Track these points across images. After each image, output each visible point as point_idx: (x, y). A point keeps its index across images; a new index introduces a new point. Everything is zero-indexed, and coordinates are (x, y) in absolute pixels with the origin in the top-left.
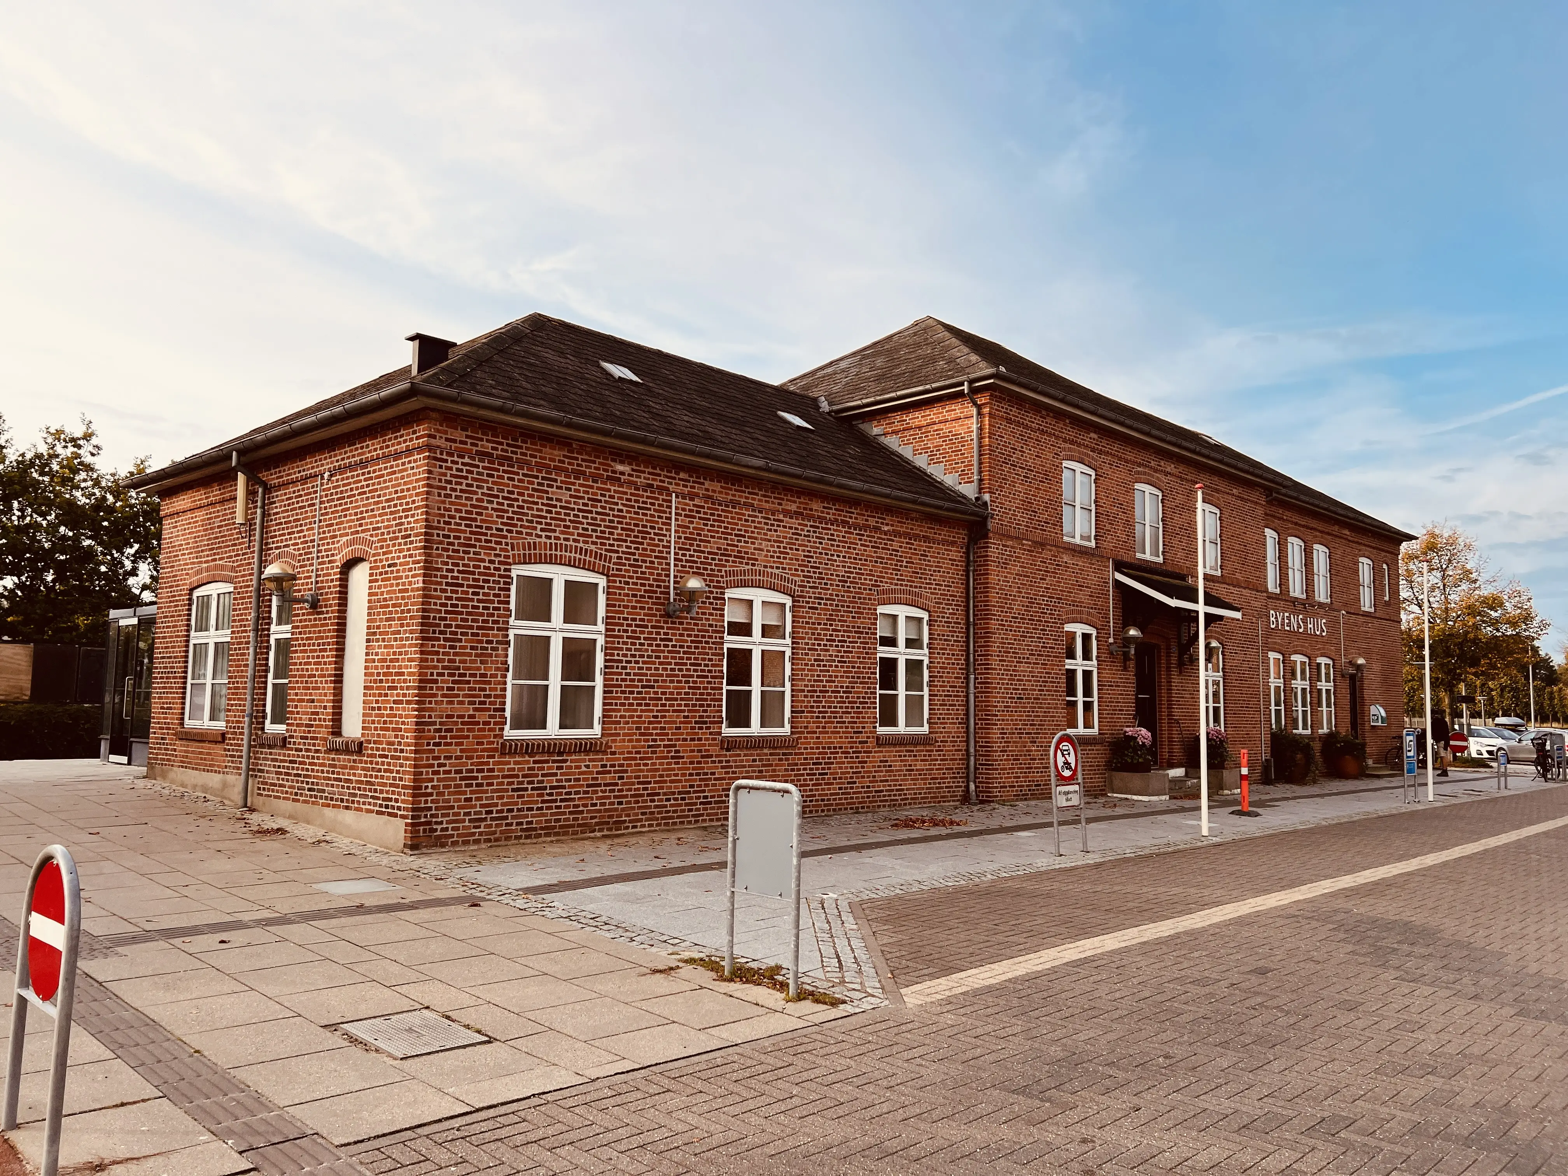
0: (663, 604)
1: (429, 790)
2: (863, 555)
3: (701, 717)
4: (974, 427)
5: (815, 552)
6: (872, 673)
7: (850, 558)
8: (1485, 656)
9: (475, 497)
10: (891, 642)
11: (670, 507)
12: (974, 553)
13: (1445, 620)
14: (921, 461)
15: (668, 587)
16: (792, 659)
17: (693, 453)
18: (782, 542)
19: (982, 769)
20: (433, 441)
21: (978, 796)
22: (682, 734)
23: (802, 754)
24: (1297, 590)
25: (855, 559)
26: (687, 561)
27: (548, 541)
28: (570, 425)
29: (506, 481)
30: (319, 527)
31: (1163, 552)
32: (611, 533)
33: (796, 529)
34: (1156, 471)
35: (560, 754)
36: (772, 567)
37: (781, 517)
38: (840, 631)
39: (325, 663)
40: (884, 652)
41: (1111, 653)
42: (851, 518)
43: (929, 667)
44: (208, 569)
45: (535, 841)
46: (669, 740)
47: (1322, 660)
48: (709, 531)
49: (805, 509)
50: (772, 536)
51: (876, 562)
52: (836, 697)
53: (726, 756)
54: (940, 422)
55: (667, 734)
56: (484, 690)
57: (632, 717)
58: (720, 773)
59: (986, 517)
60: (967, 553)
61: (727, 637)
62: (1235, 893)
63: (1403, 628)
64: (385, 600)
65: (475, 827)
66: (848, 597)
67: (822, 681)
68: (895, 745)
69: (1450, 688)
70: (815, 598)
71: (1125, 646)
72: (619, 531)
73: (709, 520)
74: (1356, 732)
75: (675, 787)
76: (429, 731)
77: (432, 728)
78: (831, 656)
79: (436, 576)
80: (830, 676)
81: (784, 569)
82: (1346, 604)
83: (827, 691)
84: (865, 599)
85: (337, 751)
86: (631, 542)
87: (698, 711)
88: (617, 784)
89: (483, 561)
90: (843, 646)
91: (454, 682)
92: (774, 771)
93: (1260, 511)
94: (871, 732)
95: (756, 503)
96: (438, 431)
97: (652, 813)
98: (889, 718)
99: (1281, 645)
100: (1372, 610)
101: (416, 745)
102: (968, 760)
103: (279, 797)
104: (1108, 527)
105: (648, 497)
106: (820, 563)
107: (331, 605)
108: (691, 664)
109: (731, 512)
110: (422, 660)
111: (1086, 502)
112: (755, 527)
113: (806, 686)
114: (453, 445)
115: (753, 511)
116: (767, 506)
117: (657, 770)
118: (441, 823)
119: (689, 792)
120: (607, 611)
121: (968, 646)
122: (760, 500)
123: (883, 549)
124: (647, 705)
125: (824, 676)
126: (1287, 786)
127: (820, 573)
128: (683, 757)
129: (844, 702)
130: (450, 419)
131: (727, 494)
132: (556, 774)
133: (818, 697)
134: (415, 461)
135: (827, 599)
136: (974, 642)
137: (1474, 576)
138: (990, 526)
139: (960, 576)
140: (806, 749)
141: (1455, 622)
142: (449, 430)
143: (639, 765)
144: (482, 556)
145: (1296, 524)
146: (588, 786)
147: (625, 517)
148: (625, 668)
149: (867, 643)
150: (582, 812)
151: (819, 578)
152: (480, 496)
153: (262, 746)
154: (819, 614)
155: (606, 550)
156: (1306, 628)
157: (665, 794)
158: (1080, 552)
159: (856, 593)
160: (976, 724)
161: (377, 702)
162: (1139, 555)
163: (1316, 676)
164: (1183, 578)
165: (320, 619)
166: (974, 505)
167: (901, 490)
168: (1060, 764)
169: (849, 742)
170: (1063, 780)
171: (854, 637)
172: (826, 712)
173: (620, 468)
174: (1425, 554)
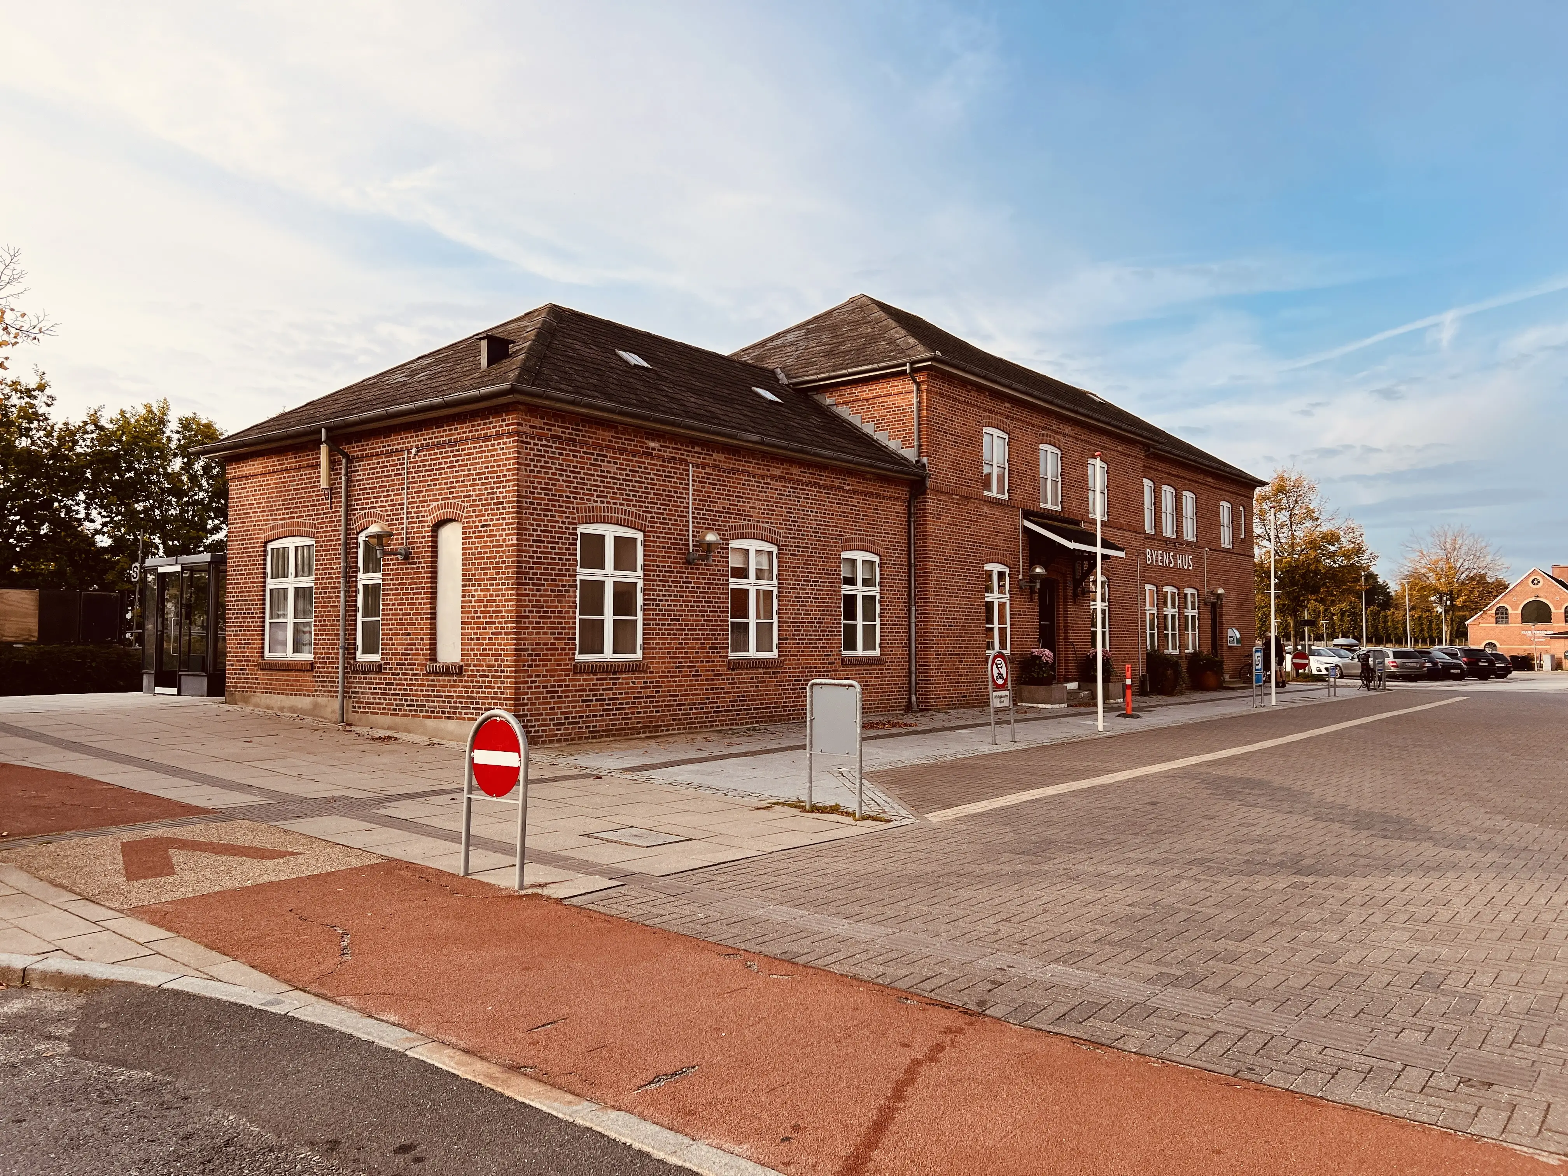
0: (684, 554)
1: (526, 701)
2: (830, 510)
3: (713, 644)
4: (915, 401)
5: (795, 509)
6: (838, 607)
7: (820, 513)
8: (1324, 584)
9: (550, 471)
10: (851, 581)
11: (688, 475)
12: (915, 507)
13: (1291, 554)
14: (868, 428)
15: (688, 540)
16: (778, 596)
17: (707, 432)
18: (770, 501)
19: (922, 684)
20: (520, 428)
21: (918, 706)
22: (700, 657)
23: (787, 673)
24: (1168, 531)
25: (824, 514)
26: (701, 519)
27: (602, 505)
28: (621, 413)
29: (571, 458)
30: (408, 493)
31: (1062, 502)
32: (646, 498)
33: (780, 490)
34: (1057, 433)
35: (615, 673)
36: (763, 522)
37: (769, 481)
38: (813, 573)
39: (420, 604)
40: (847, 590)
41: (1021, 588)
42: (821, 480)
43: (880, 602)
44: (284, 526)
45: (599, 740)
46: (691, 662)
47: (1189, 591)
48: (716, 494)
49: (787, 473)
50: (763, 496)
51: (840, 516)
52: (811, 627)
53: (731, 674)
54: (885, 396)
55: (689, 658)
56: (561, 623)
57: (664, 644)
58: (728, 688)
59: (925, 477)
60: (909, 507)
61: (731, 580)
62: (1129, 765)
63: (1256, 561)
64: (479, 553)
65: (557, 730)
66: (820, 545)
67: (801, 614)
68: (855, 665)
69: (1294, 612)
70: (795, 547)
71: (1031, 582)
72: (652, 496)
73: (716, 484)
74: (1216, 652)
75: (696, 699)
76: (524, 655)
77: (526, 653)
78: (807, 593)
79: (525, 535)
80: (807, 610)
81: (772, 523)
82: (1209, 543)
83: (805, 622)
84: (832, 546)
85: (437, 674)
86: (661, 504)
87: (711, 639)
88: (654, 697)
89: (557, 522)
90: (816, 586)
91: (540, 617)
92: (767, 686)
93: (1140, 465)
94: (837, 655)
95: (750, 469)
96: (524, 420)
97: (680, 719)
98: (851, 644)
99: (1155, 578)
100: (1231, 547)
101: (516, 666)
102: (910, 677)
103: (377, 713)
104: (1019, 482)
105: (672, 468)
106: (799, 518)
107: (423, 557)
108: (706, 602)
109: (732, 478)
110: (518, 601)
111: (1001, 461)
112: (750, 490)
113: (789, 618)
114: (535, 430)
115: (749, 476)
116: (759, 472)
117: (683, 686)
118: (534, 726)
119: (706, 703)
120: (645, 560)
121: (910, 584)
122: (753, 468)
123: (845, 504)
124: (675, 634)
125: (803, 610)
126: (1160, 697)
127: (799, 526)
128: (700, 676)
129: (817, 631)
130: (533, 410)
131: (729, 463)
132: (611, 689)
133: (798, 627)
134: (505, 443)
135: (804, 547)
136: (915, 580)
137: (1315, 515)
138: (928, 483)
139: (903, 526)
140: (790, 668)
141: (1300, 555)
142: (532, 419)
143: (670, 682)
144: (557, 519)
145: (1169, 474)
146: (635, 698)
147: (656, 484)
148: (658, 605)
149: (834, 583)
150: (630, 718)
151: (798, 530)
152: (554, 471)
153: (357, 672)
154: (798, 560)
155: (643, 511)
156: (1176, 563)
157: (689, 705)
158: (997, 504)
159: (826, 542)
160: (916, 647)
161: (476, 634)
162: (1042, 505)
163: (1183, 605)
164: (1077, 523)
165: (412, 568)
166: (914, 466)
167: (859, 456)
168: (995, 675)
169: (821, 663)
170: (998, 687)
171: (824, 578)
172: (804, 639)
173: (652, 444)
174: (1276, 495)
